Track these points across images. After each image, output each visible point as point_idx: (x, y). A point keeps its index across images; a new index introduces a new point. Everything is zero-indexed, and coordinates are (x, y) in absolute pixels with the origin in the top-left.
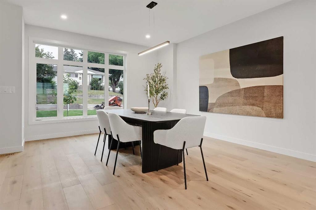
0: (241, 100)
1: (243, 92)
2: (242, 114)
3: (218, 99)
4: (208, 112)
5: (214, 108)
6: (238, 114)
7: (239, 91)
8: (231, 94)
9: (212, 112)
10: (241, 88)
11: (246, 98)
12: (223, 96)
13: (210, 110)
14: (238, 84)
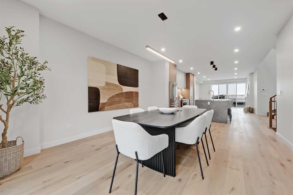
0: (123, 99)
1: (124, 94)
2: (125, 108)
3: (109, 99)
4: (100, 111)
5: (106, 107)
6: (123, 108)
7: (122, 93)
8: (118, 95)
9: (104, 110)
10: (124, 92)
11: (126, 98)
12: (113, 97)
13: (101, 109)
14: (122, 89)
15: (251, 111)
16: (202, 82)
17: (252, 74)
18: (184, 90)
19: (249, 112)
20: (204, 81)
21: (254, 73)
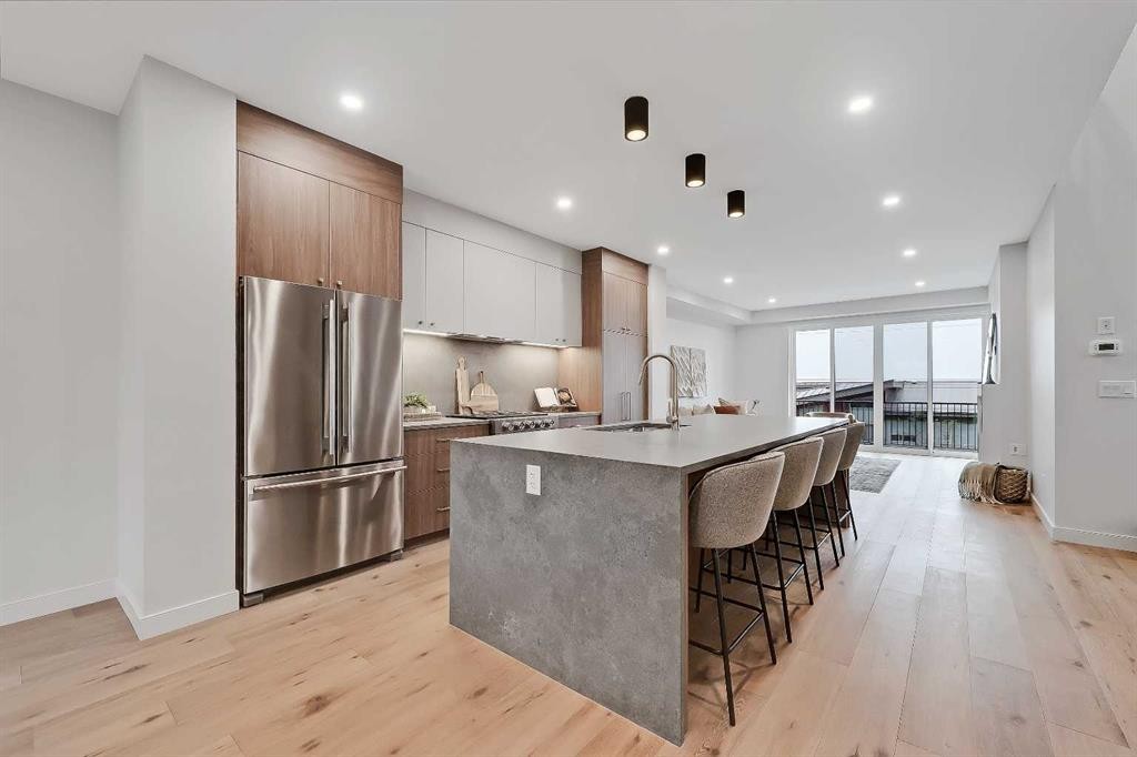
15: (1010, 490)
16: (738, 316)
17: (1018, 249)
18: (573, 356)
19: (993, 500)
20: (753, 313)
21: (1033, 246)
